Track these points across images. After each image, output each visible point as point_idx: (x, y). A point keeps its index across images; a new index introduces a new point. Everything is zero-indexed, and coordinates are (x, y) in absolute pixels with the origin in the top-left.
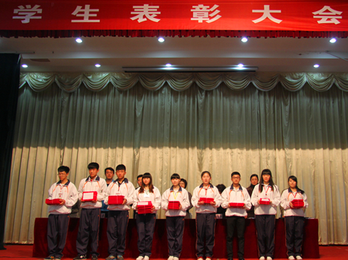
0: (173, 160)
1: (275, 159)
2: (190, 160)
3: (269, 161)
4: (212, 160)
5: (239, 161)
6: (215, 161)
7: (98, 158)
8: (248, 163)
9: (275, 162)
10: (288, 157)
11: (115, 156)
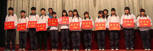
0: (81, 3)
2: (90, 3)
4: (100, 2)
6: (102, 2)
8: (118, 2)
9: (133, 1)
11: (53, 2)
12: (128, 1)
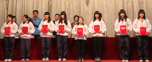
0: (71, 5)
1: (133, 2)
2: (81, 5)
3: (129, 4)
4: (94, 4)
5: (111, 4)
6: (96, 4)
7: (28, 4)
8: (115, 5)
9: (133, 4)
10: (141, 1)
11: (38, 3)
12: (127, 4)
